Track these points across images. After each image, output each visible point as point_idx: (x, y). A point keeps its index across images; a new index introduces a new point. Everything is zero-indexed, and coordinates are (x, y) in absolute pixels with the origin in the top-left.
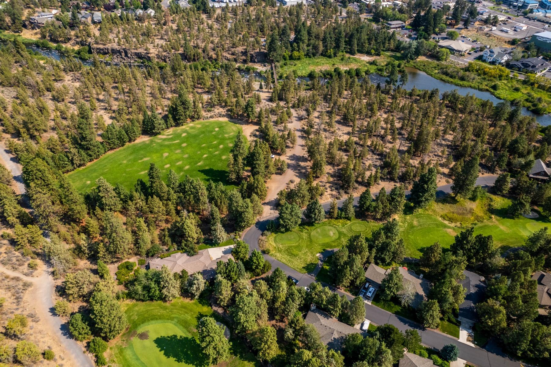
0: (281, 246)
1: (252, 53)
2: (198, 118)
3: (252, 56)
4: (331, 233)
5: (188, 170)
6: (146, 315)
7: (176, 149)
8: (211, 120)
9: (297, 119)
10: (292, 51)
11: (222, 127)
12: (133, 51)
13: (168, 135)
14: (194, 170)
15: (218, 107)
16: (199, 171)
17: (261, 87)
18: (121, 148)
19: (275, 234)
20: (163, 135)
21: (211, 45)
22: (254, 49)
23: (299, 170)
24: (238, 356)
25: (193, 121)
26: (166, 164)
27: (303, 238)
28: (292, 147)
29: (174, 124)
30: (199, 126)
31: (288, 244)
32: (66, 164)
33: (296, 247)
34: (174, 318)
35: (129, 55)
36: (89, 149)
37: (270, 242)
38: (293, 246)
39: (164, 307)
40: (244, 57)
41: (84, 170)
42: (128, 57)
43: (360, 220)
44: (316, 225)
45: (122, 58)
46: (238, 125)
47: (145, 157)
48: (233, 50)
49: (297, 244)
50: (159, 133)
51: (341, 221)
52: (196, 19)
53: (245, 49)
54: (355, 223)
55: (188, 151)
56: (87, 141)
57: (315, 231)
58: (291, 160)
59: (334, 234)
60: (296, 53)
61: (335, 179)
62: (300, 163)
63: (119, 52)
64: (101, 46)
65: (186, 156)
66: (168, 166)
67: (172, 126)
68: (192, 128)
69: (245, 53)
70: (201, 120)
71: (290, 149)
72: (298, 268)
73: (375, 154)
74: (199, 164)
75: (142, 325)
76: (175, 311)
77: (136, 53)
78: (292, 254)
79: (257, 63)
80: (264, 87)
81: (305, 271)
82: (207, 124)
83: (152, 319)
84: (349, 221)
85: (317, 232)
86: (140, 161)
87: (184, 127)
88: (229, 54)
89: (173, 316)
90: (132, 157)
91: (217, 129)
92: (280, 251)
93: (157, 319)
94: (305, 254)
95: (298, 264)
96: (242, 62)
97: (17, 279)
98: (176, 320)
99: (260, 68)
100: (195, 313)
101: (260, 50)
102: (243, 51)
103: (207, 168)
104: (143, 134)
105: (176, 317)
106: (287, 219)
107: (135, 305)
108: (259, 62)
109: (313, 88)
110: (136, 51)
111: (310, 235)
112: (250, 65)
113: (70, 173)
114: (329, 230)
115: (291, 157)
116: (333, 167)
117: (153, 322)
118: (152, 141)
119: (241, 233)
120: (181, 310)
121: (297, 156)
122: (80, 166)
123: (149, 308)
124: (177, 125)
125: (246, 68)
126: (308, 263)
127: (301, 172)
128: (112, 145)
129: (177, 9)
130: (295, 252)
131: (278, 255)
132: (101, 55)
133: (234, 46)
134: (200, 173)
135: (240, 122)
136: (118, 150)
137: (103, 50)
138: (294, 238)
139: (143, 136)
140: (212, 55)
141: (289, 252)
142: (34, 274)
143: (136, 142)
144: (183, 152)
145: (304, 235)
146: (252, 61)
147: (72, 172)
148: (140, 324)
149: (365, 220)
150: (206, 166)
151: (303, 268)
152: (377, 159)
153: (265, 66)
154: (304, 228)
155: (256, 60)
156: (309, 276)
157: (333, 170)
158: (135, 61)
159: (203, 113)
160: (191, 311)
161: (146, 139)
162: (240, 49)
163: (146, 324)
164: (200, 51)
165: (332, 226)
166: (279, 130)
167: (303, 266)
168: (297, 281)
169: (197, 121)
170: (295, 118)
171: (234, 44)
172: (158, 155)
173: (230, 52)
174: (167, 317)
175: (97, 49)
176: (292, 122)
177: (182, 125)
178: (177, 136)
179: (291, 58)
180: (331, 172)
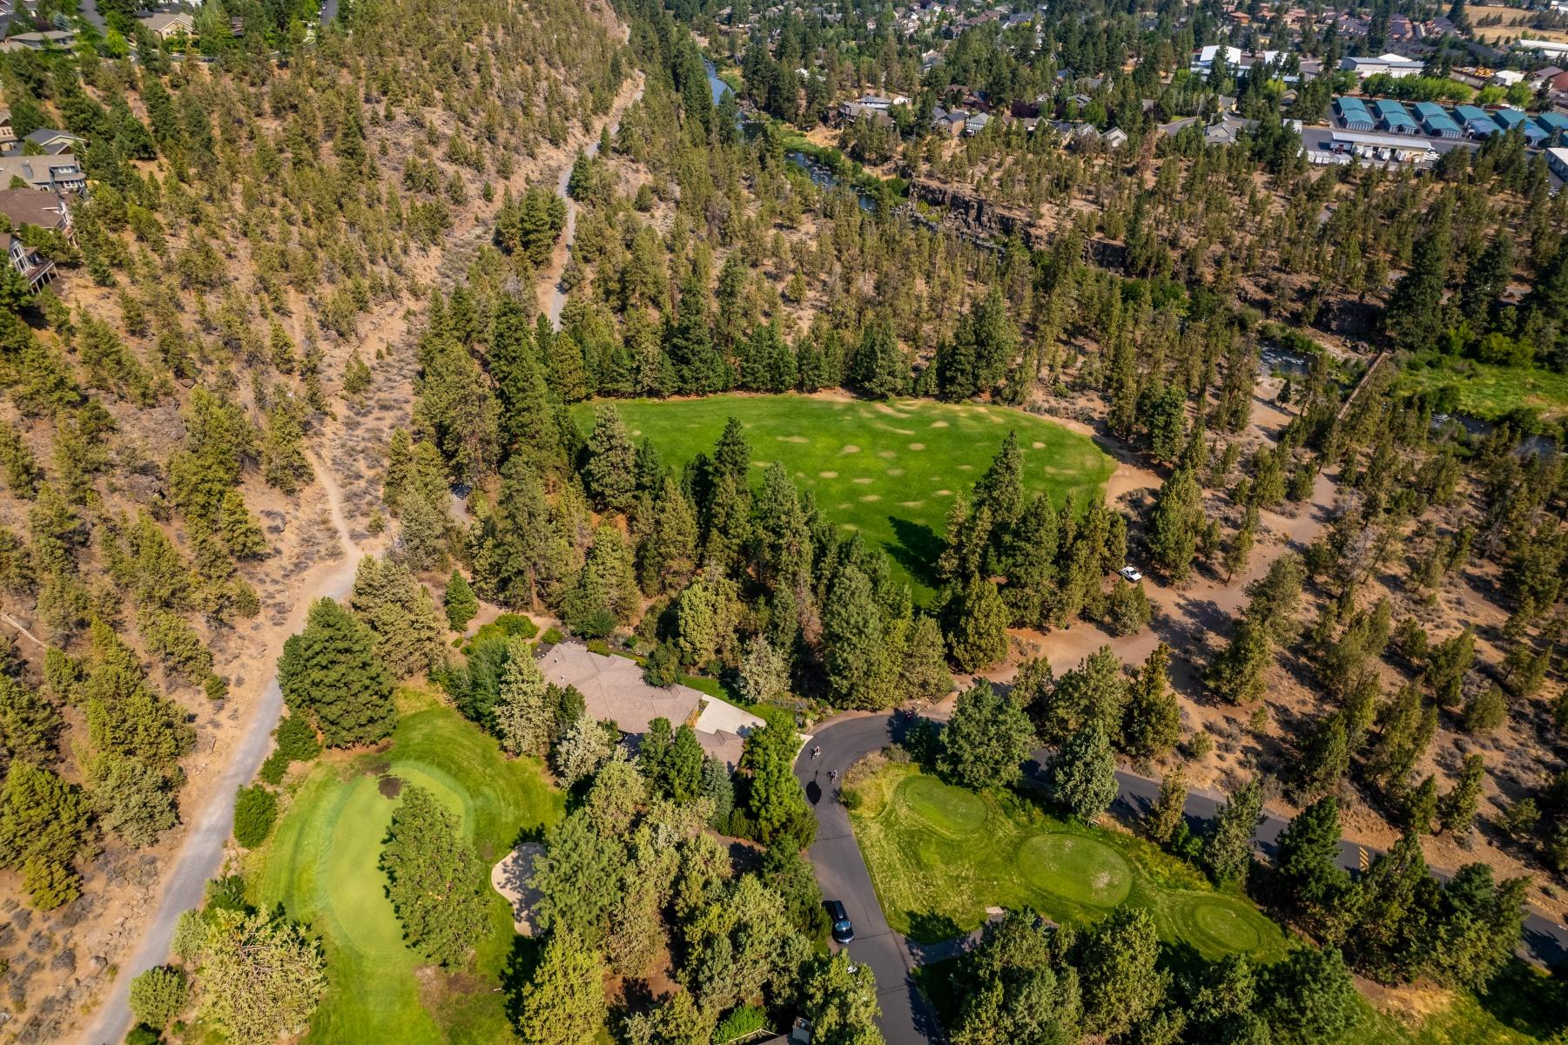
0: (903, 812)
1: (1332, 299)
2: (1011, 401)
3: (1325, 310)
4: (1103, 879)
5: (869, 505)
6: (438, 749)
7: (886, 448)
8: (1047, 418)
9: (1319, 514)
10: (1488, 331)
11: (1061, 445)
12: (999, 211)
13: (900, 411)
14: (881, 512)
15: (1094, 395)
16: (892, 519)
17: (1284, 397)
18: (771, 396)
19: (922, 770)
20: (891, 406)
21: (1217, 248)
22: (1347, 292)
23: (1186, 651)
24: (509, 996)
25: (994, 403)
26: (829, 470)
27: (991, 833)
28: (1225, 582)
29: (934, 390)
30: (998, 420)
31: (930, 818)
32: (621, 375)
33: (945, 843)
34: (482, 794)
35: (985, 219)
36: (688, 362)
37: (884, 782)
38: (940, 836)
39: (492, 758)
40: (1299, 306)
41: (654, 405)
42: (981, 224)
43: (1255, 909)
44: (1074, 823)
45: (965, 221)
46: (1109, 458)
47: (800, 434)
48: (1275, 275)
49: (957, 837)
50: (883, 397)
51: (1178, 865)
52: (1229, 179)
53: (1312, 283)
54: (1229, 905)
55: (912, 463)
56: (687, 340)
57: (1051, 840)
58: (1191, 614)
59: (1110, 885)
60: (1499, 342)
61: (1291, 736)
62: (1211, 635)
63: (967, 206)
64: (934, 184)
65: (897, 472)
66: (832, 475)
67: (926, 394)
68: (977, 417)
69: (1304, 295)
70: (1018, 411)
71: (1214, 584)
72: (892, 903)
73: (1542, 740)
74: (910, 504)
75: (411, 762)
76: (502, 782)
77: (1003, 217)
78: (916, 855)
79: (1333, 333)
80: (1295, 397)
81: (905, 927)
82: (1025, 423)
83: (440, 765)
84: (1207, 885)
85: (1058, 847)
86: (780, 438)
87: (957, 407)
88: (1256, 284)
89: (486, 790)
90: (771, 423)
91: (1038, 445)
92: (888, 823)
93: (449, 772)
94: (956, 881)
95: (906, 894)
96: (1286, 319)
97: (333, 533)
98: (479, 802)
99: (1333, 349)
100: (533, 818)
101: (1362, 297)
102: (1307, 286)
103: (920, 522)
104: (843, 386)
105: (487, 799)
106: (967, 737)
107: (445, 714)
108: (1341, 332)
109: (1478, 456)
110: (1006, 213)
111: (1023, 840)
112: (1308, 332)
113: (623, 401)
114: (1104, 865)
115: (1196, 604)
116: (1322, 700)
117: (436, 771)
118: (849, 408)
119: (830, 711)
120: (514, 792)
121: (1217, 611)
122: (652, 393)
123: (460, 739)
124: (943, 397)
125: (1287, 339)
126: (939, 912)
127: (1187, 661)
128: (749, 378)
129: (1189, 143)
130: (930, 855)
131: (875, 829)
132: (925, 205)
133: (1286, 265)
134: (888, 524)
135: (1124, 452)
136: (759, 395)
137: (933, 192)
138: (964, 816)
139: (841, 391)
140: (1202, 275)
141: (911, 844)
142: (364, 541)
143: (815, 396)
144: (896, 463)
145: (1007, 829)
146: (1321, 324)
147: (629, 401)
148: (409, 758)
149: (1279, 920)
150: (921, 515)
151: (911, 914)
152: (1538, 761)
153: (1355, 349)
154: (1023, 806)
155: (1334, 325)
156: (905, 949)
157: (1309, 709)
158: (992, 236)
159: (1038, 396)
160: (531, 807)
161: (841, 398)
162: (1302, 280)
163: (421, 765)
164: (1174, 255)
165: (1128, 861)
166: (1226, 519)
167: (915, 907)
168: (849, 933)
169: (1005, 408)
170: (1315, 511)
171: (1286, 262)
172: (834, 442)
173: (1264, 281)
174: (471, 784)
175: (924, 187)
176: (1292, 516)
177: (957, 403)
178: (921, 420)
179: (1472, 351)
180: (1296, 710)
